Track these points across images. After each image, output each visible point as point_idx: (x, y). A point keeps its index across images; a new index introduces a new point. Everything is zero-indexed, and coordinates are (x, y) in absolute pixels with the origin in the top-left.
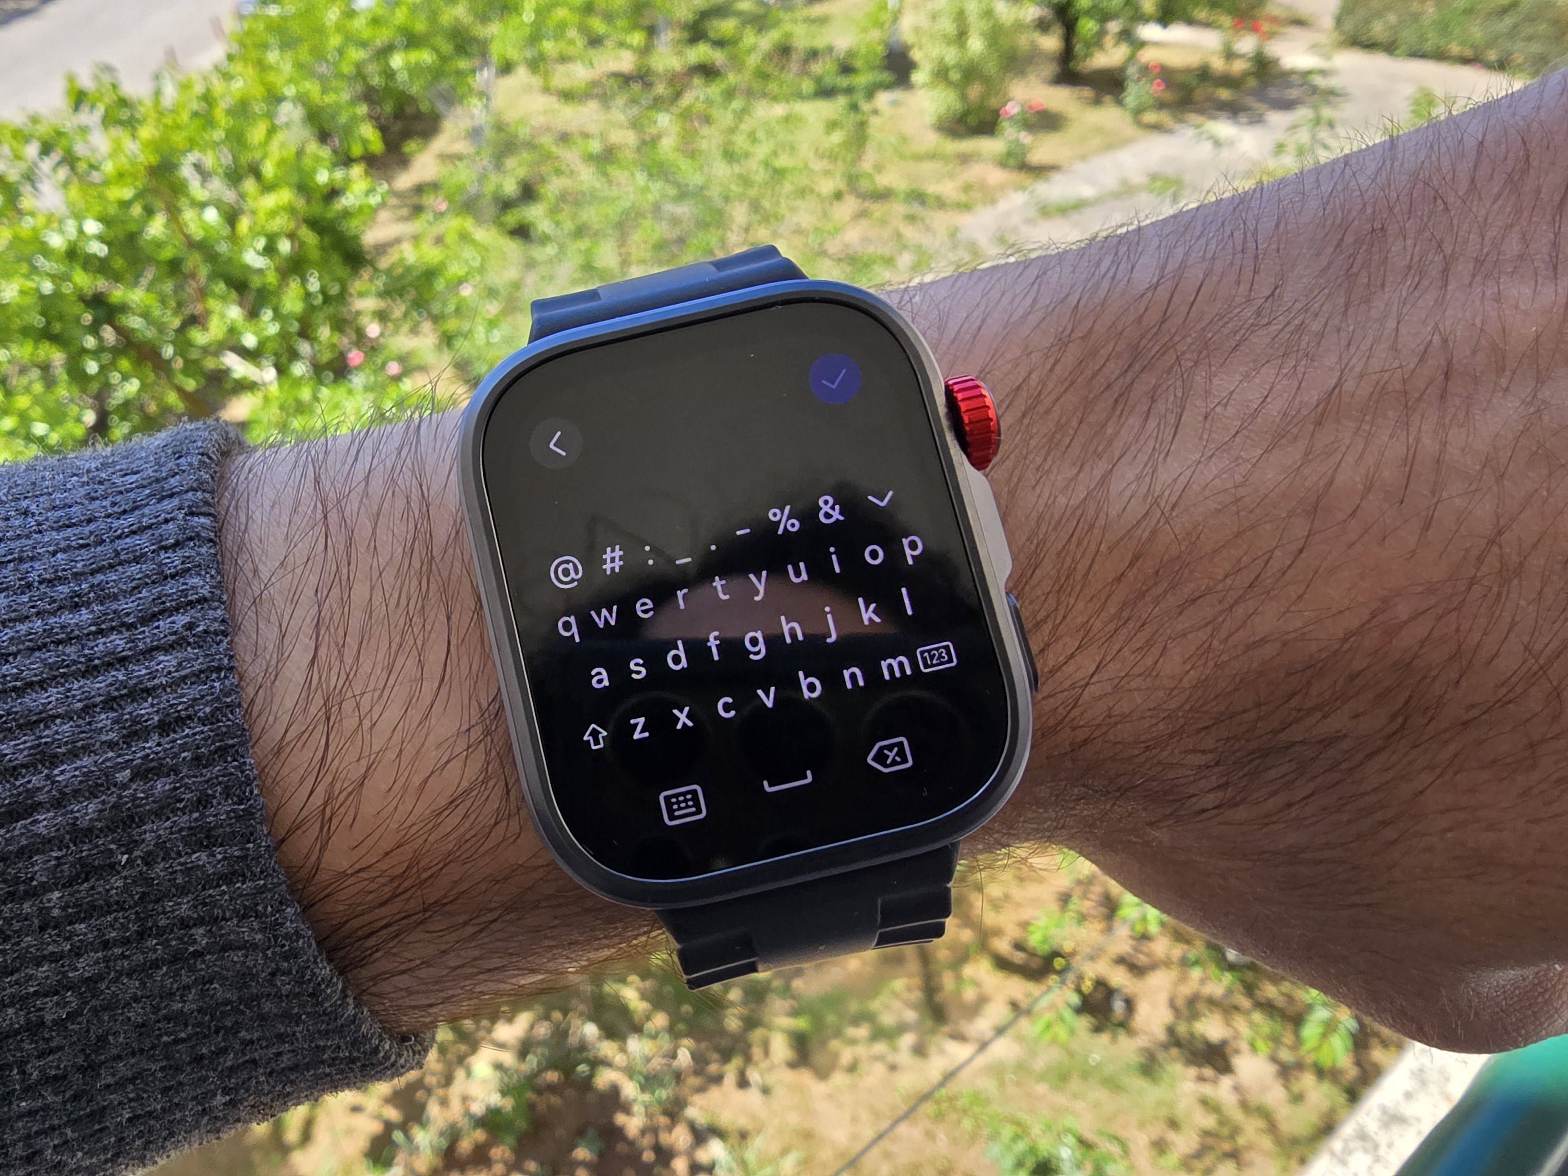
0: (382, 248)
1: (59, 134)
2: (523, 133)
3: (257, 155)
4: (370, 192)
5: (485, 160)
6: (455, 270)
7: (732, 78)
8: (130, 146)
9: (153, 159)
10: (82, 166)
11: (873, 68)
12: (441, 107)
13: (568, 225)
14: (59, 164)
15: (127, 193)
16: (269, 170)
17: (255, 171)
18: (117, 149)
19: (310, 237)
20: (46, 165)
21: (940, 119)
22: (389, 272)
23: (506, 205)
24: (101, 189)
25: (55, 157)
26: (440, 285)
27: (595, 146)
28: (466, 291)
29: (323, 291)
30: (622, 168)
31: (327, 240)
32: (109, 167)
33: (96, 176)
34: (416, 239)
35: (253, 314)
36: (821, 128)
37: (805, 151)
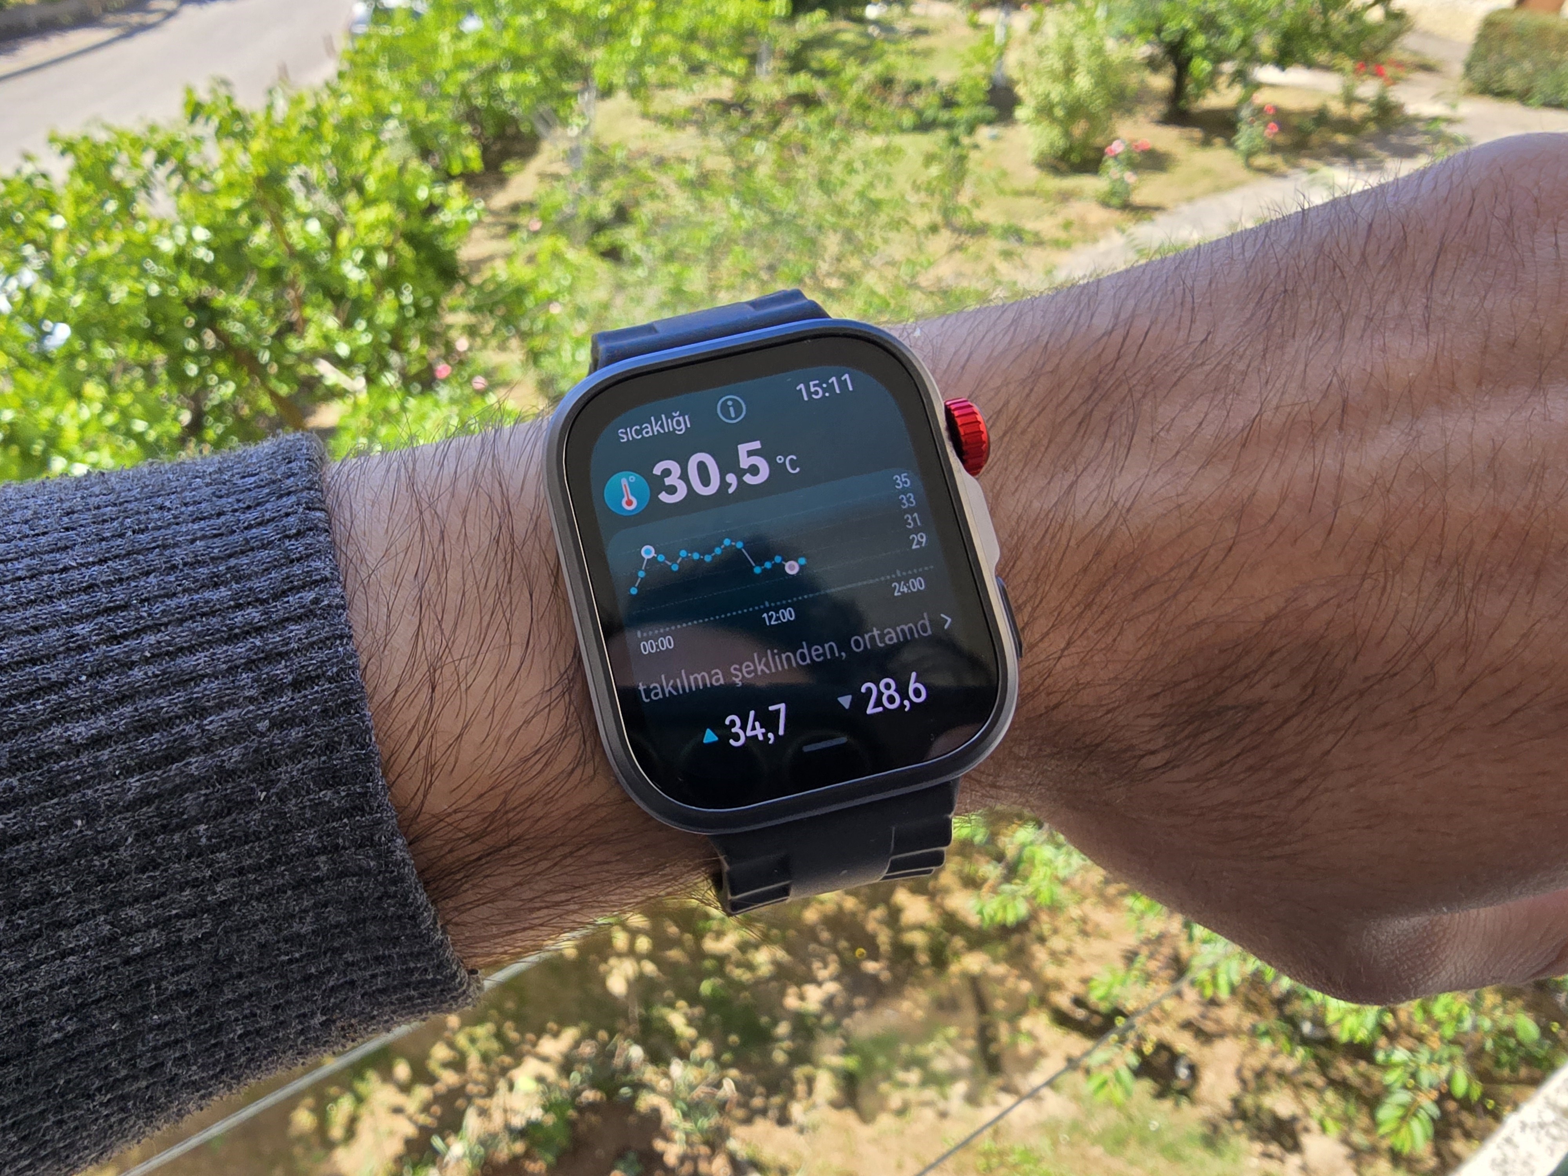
0: (477, 265)
1: (175, 143)
2: (620, 155)
3: (362, 170)
4: (465, 210)
5: (582, 183)
6: (546, 288)
7: (832, 108)
8: (241, 157)
9: (263, 171)
10: (194, 176)
11: (976, 103)
12: (540, 128)
13: (660, 249)
14: (173, 172)
15: (236, 203)
16: (371, 185)
17: (358, 186)
18: (229, 161)
19: (406, 251)
20: (161, 172)
21: (1042, 154)
22: (480, 287)
23: (599, 227)
24: (210, 198)
25: (170, 165)
26: (529, 302)
27: (690, 172)
28: (555, 310)
29: (416, 305)
30: (716, 193)
31: (423, 255)
32: (220, 177)
33: (207, 186)
34: (509, 257)
35: (347, 324)
36: (920, 160)
37: (902, 184)
